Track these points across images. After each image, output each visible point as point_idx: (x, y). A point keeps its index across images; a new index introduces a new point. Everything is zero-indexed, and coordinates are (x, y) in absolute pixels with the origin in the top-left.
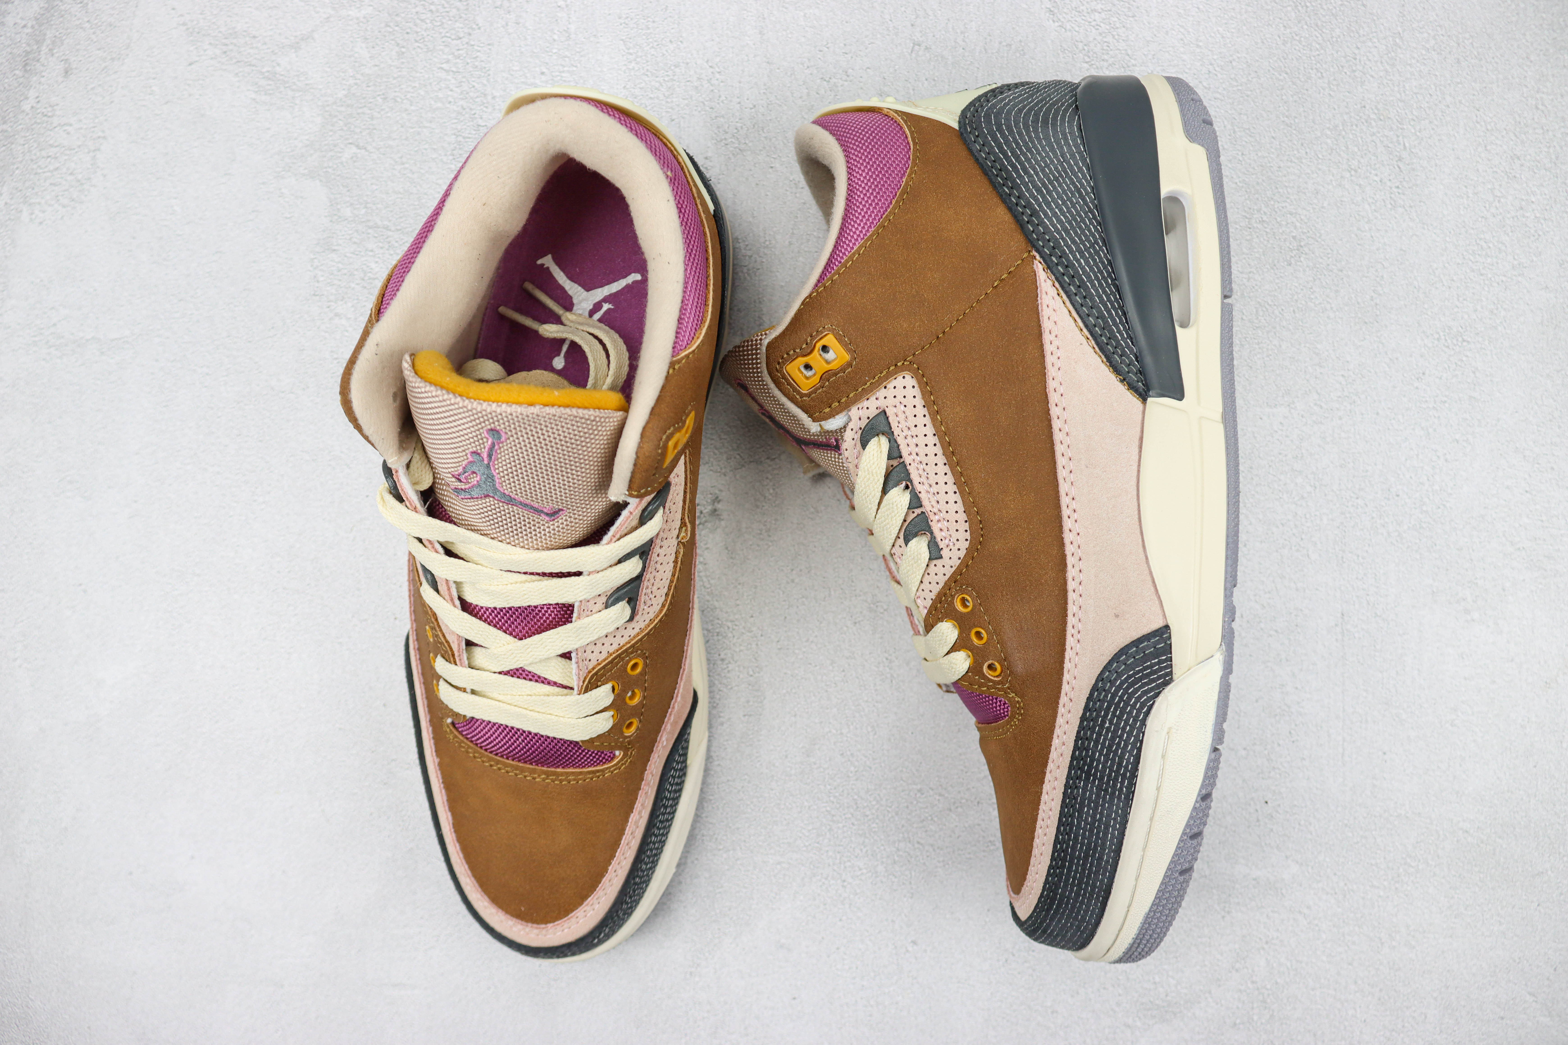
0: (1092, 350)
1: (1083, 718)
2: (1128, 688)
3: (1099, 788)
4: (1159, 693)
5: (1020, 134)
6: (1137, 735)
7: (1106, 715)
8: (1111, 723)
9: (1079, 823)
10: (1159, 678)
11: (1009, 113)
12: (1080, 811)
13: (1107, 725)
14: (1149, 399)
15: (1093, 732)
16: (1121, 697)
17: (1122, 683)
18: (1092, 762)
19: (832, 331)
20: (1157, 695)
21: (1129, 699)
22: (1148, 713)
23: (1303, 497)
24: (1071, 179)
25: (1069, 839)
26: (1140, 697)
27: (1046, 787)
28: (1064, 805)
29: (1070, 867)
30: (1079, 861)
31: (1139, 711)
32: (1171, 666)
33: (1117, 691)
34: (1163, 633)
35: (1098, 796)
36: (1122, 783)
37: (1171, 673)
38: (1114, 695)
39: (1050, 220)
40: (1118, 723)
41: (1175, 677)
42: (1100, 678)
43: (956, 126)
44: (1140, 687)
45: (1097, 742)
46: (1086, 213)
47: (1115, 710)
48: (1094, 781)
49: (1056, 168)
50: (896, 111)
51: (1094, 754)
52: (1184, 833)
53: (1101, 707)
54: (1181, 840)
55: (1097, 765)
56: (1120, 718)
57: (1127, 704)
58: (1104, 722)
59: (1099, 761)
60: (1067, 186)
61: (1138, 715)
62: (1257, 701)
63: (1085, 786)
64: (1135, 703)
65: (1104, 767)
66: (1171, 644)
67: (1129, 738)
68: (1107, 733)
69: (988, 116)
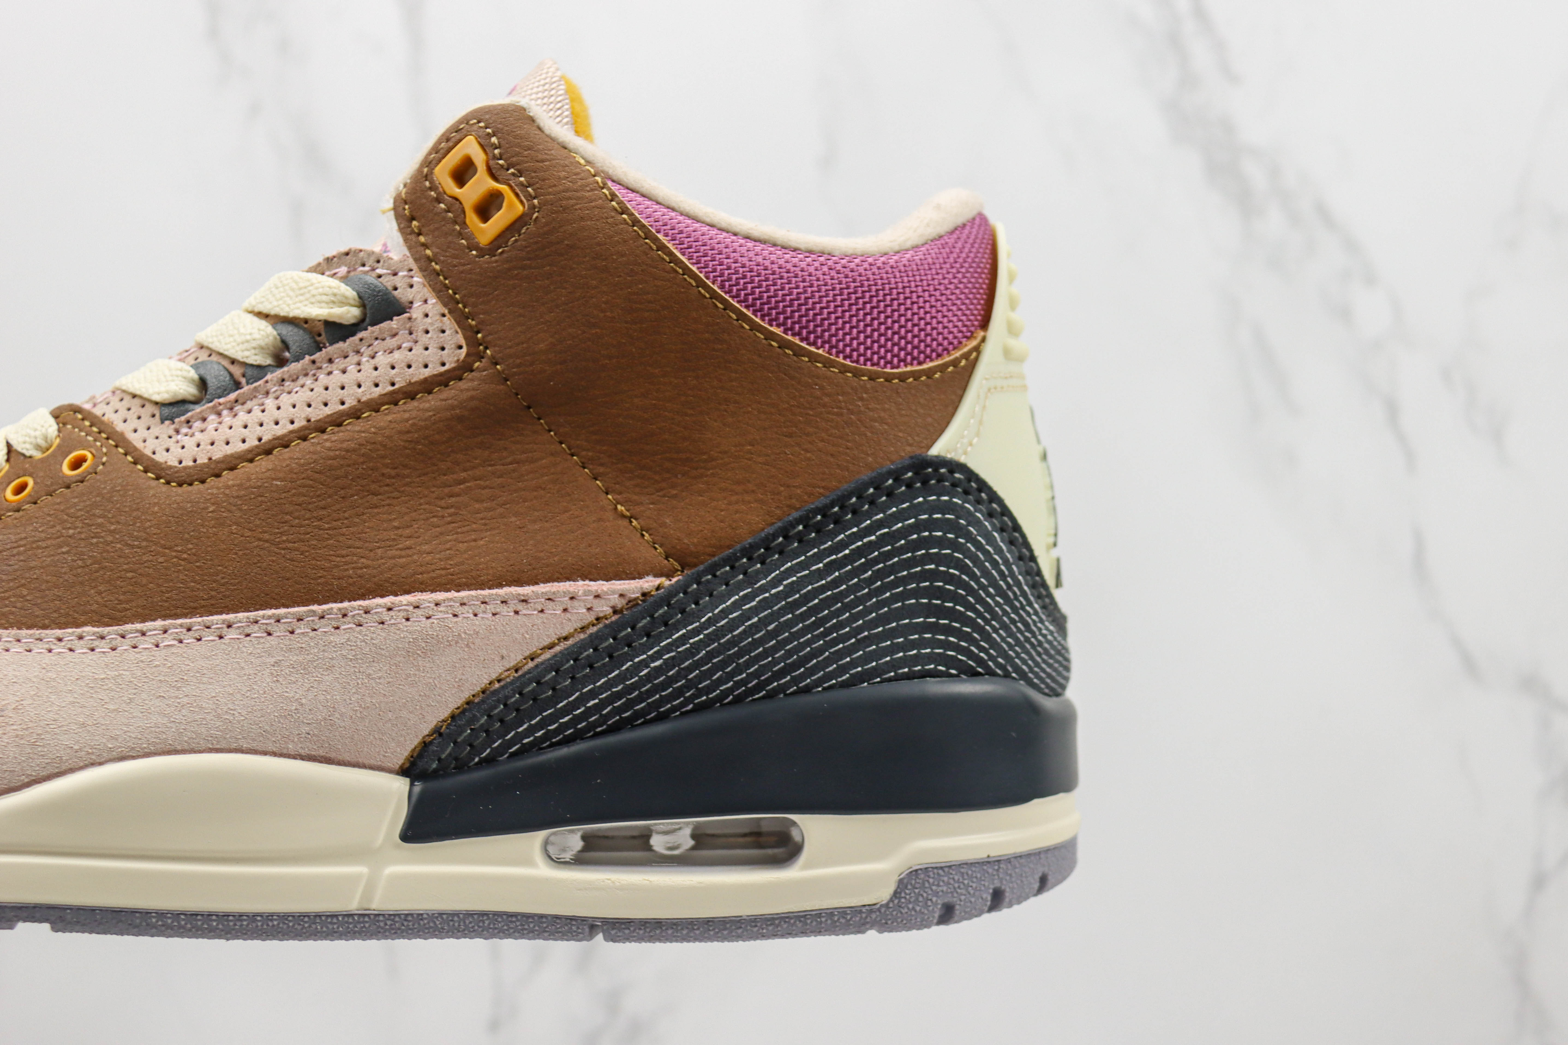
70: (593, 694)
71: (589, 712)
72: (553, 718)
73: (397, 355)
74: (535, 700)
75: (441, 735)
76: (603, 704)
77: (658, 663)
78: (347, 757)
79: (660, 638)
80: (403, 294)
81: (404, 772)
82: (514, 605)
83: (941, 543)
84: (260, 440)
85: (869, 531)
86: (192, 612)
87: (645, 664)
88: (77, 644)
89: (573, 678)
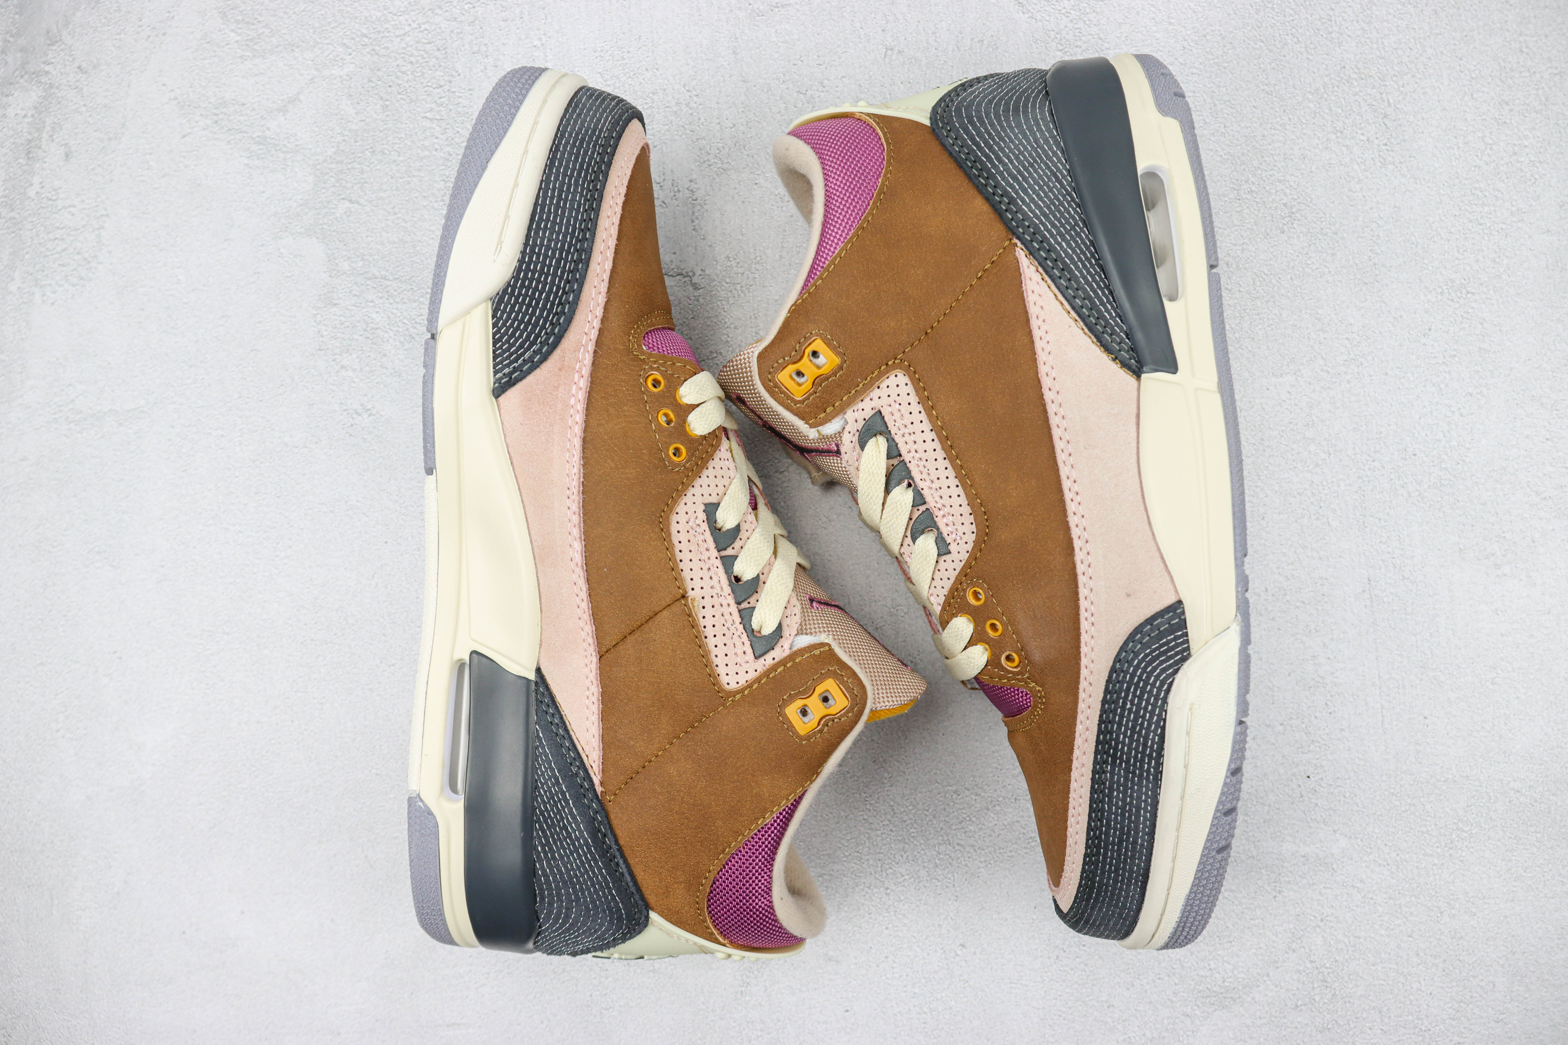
0: (1081, 332)
1: (1104, 702)
2: (1146, 667)
3: (1127, 770)
4: (1178, 670)
5: (992, 125)
6: (1160, 715)
7: (1127, 696)
8: (1132, 704)
9: (1110, 808)
10: (1177, 654)
11: (979, 105)
12: (1110, 796)
13: (1128, 706)
14: (1143, 376)
15: (1115, 715)
16: (1140, 677)
17: (1140, 663)
18: (1117, 744)
19: (820, 335)
20: (1176, 672)
21: (1148, 678)
22: (1168, 691)
23: (1317, 465)
24: (1046, 164)
25: (1102, 826)
26: (1159, 675)
27: (1074, 774)
28: (1093, 791)
29: (1105, 853)
30: (1113, 847)
31: (1160, 689)
32: (1187, 641)
33: (1135, 671)
34: (1176, 609)
35: (1126, 779)
36: (1149, 763)
37: (1188, 648)
38: (1133, 675)
39: (1028, 206)
40: (1140, 703)
41: (1192, 651)
42: (1117, 659)
43: (927, 122)
44: (1158, 665)
45: (1120, 724)
46: (1064, 196)
47: (1135, 690)
48: (1121, 764)
49: (1030, 155)
50: (868, 115)
51: (1118, 736)
52: (1217, 810)
53: (1121, 688)
54: (1215, 818)
55: (1123, 748)
56: (1141, 698)
57: (1146, 683)
58: (1125, 703)
59: (1123, 743)
60: (1043, 171)
61: (1158, 694)
62: (1289, 675)
63: (1113, 770)
64: (1155, 681)
65: (1130, 749)
66: (1185, 619)
67: (1151, 717)
68: (1129, 714)
69: (959, 110)
70: (1085, 278)
71: (1094, 280)
72: (1101, 300)
73: (903, 411)
74: (1091, 309)
75: (1116, 358)
76: (1089, 273)
77: (1064, 244)
78: (1135, 406)
79: (1049, 244)
80: (868, 414)
81: (1138, 376)
82: (1040, 322)
83: (978, 111)
84: (957, 486)
85: (977, 145)
86: (1062, 502)
87: (1065, 251)
88: (1086, 563)
89: (1077, 289)
